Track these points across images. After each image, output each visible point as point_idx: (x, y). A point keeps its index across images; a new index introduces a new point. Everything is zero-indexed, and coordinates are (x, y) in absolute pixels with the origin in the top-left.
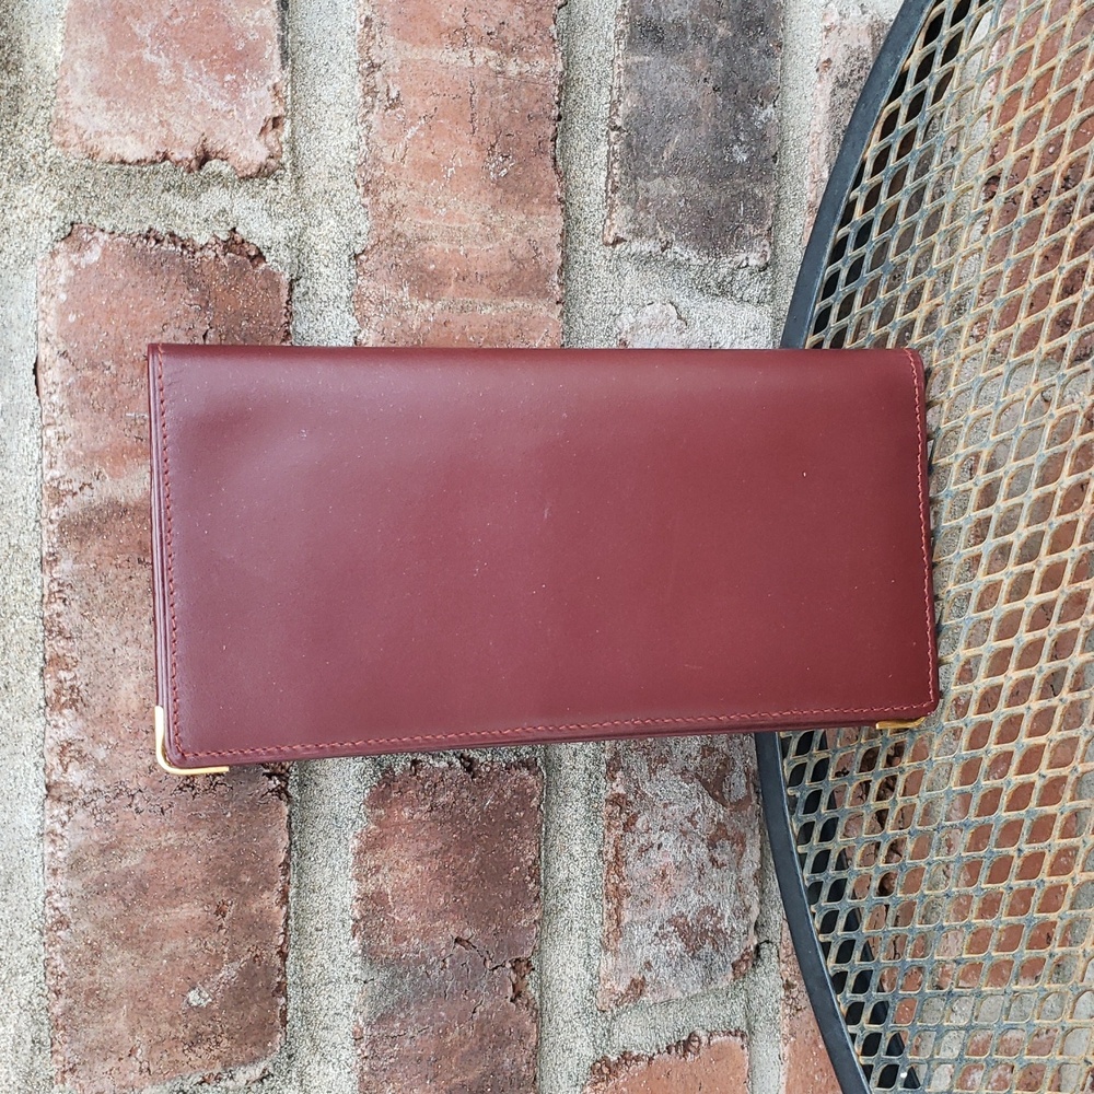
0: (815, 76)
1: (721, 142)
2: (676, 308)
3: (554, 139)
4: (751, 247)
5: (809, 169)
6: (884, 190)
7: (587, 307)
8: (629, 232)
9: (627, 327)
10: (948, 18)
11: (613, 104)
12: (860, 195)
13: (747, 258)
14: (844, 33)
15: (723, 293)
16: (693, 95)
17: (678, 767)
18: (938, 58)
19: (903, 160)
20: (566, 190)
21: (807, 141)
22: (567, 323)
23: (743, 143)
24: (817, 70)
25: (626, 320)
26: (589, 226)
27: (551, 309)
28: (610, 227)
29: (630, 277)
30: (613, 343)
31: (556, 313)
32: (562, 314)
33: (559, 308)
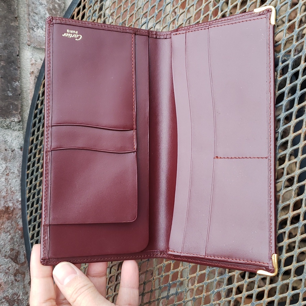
0: (29, 75)
1: (4, 90)
4: (15, 117)
12: (39, 102)
13: (14, 119)
14: (36, 65)
15: (8, 128)
17: (3, 255)
21: (29, 91)
23: (10, 91)
24: (30, 74)
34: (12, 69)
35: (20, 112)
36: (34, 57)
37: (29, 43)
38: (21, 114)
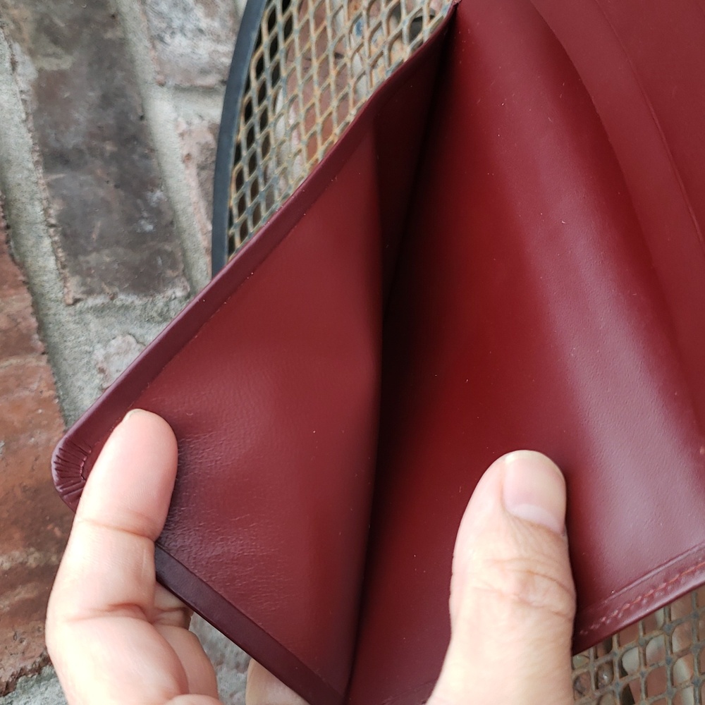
0: (182, 166)
1: (130, 220)
2: (134, 336)
3: (7, 242)
4: (174, 285)
5: (197, 226)
6: (250, 223)
7: (67, 352)
8: (83, 293)
9: (101, 358)
10: (255, 102)
11: (45, 210)
12: (235, 231)
13: (174, 293)
14: (193, 135)
16: (101, 193)
17: (232, 664)
18: (257, 129)
19: (255, 200)
20: (26, 275)
21: (190, 209)
22: (55, 366)
23: (147, 218)
24: (184, 162)
25: (99, 353)
26: (53, 296)
27: (38, 359)
28: (68, 293)
29: (94, 324)
30: (94, 372)
31: (43, 362)
32: (49, 361)
33: (45, 357)
34: (136, 157)
35: (183, 271)
36: (182, 114)
37: (160, 78)
38: (187, 274)
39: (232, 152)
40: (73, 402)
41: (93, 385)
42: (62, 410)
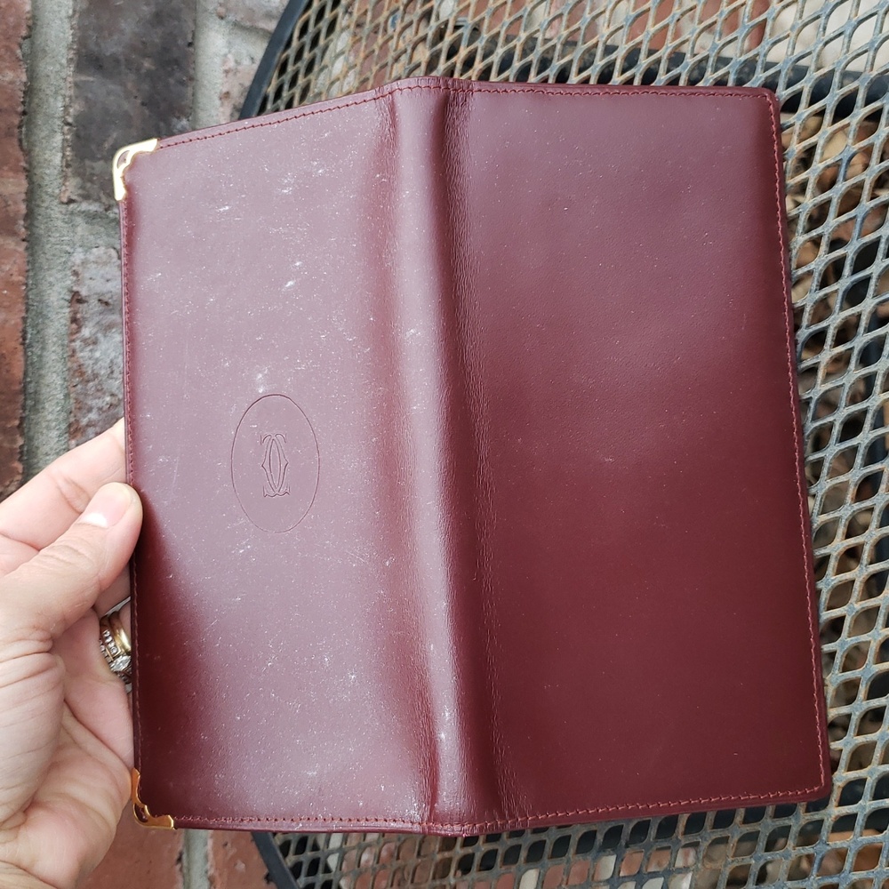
0: (218, 102)
3: (20, 127)
7: (49, 246)
8: (79, 195)
9: (78, 262)
10: (291, 60)
11: (66, 108)
14: (238, 75)
16: (126, 106)
18: (286, 87)
20: (30, 163)
22: (32, 255)
24: (221, 99)
25: (78, 257)
26: (50, 190)
27: (17, 244)
28: (65, 191)
29: (82, 228)
30: (69, 273)
31: (22, 247)
32: (27, 249)
33: (25, 244)
34: (172, 81)
36: (233, 51)
37: (222, 10)
39: (259, 102)
40: (40, 294)
41: (63, 284)
42: (27, 297)
